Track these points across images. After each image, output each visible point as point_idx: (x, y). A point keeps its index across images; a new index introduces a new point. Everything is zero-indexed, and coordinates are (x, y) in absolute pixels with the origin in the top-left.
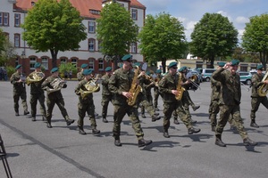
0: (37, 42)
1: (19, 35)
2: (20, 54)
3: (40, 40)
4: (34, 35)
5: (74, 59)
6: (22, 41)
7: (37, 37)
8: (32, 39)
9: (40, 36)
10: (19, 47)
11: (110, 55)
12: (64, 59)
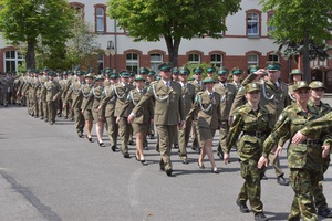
0: (137, 21)
1: (104, 7)
2: (104, 47)
3: (144, 18)
4: (130, 7)
5: (216, 56)
6: (110, 23)
7: (138, 10)
8: (126, 15)
9: (143, 7)
10: (105, 33)
11: (293, 45)
12: (194, 56)
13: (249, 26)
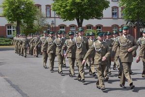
0: (64, 12)
1: (50, 6)
2: (50, 24)
3: (67, 10)
4: (61, 6)
6: (53, 13)
7: (64, 7)
8: (60, 9)
9: (67, 6)
10: (50, 17)
12: (89, 27)
13: (113, 14)
